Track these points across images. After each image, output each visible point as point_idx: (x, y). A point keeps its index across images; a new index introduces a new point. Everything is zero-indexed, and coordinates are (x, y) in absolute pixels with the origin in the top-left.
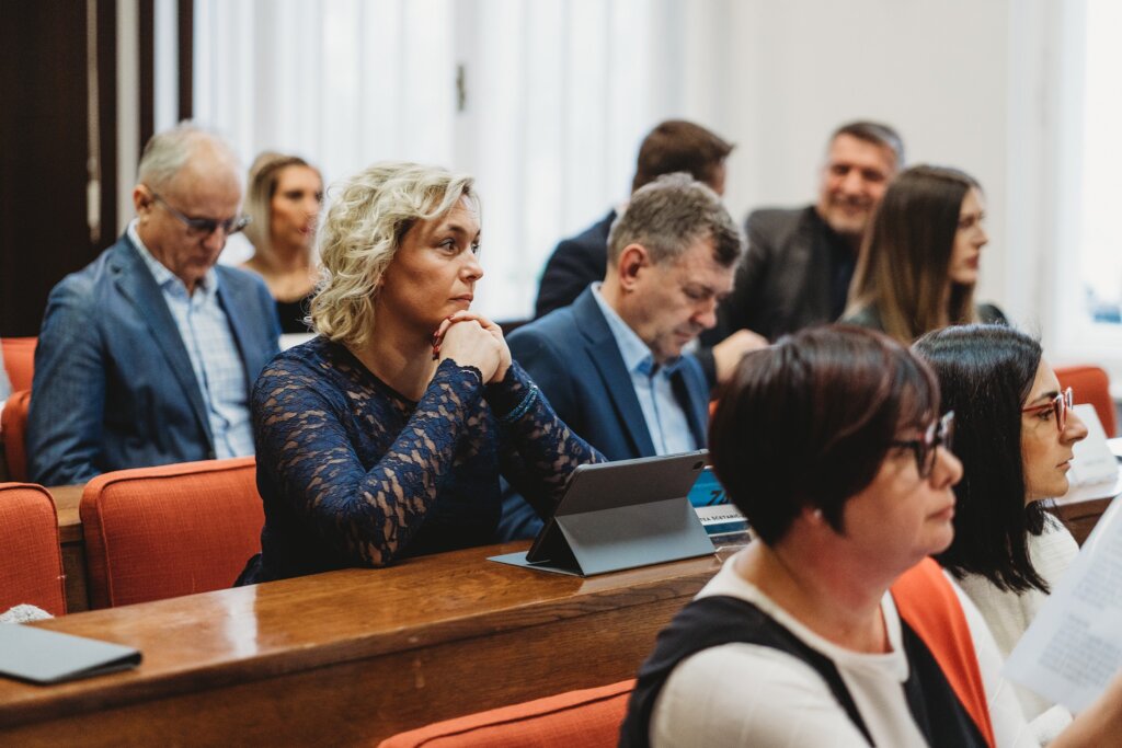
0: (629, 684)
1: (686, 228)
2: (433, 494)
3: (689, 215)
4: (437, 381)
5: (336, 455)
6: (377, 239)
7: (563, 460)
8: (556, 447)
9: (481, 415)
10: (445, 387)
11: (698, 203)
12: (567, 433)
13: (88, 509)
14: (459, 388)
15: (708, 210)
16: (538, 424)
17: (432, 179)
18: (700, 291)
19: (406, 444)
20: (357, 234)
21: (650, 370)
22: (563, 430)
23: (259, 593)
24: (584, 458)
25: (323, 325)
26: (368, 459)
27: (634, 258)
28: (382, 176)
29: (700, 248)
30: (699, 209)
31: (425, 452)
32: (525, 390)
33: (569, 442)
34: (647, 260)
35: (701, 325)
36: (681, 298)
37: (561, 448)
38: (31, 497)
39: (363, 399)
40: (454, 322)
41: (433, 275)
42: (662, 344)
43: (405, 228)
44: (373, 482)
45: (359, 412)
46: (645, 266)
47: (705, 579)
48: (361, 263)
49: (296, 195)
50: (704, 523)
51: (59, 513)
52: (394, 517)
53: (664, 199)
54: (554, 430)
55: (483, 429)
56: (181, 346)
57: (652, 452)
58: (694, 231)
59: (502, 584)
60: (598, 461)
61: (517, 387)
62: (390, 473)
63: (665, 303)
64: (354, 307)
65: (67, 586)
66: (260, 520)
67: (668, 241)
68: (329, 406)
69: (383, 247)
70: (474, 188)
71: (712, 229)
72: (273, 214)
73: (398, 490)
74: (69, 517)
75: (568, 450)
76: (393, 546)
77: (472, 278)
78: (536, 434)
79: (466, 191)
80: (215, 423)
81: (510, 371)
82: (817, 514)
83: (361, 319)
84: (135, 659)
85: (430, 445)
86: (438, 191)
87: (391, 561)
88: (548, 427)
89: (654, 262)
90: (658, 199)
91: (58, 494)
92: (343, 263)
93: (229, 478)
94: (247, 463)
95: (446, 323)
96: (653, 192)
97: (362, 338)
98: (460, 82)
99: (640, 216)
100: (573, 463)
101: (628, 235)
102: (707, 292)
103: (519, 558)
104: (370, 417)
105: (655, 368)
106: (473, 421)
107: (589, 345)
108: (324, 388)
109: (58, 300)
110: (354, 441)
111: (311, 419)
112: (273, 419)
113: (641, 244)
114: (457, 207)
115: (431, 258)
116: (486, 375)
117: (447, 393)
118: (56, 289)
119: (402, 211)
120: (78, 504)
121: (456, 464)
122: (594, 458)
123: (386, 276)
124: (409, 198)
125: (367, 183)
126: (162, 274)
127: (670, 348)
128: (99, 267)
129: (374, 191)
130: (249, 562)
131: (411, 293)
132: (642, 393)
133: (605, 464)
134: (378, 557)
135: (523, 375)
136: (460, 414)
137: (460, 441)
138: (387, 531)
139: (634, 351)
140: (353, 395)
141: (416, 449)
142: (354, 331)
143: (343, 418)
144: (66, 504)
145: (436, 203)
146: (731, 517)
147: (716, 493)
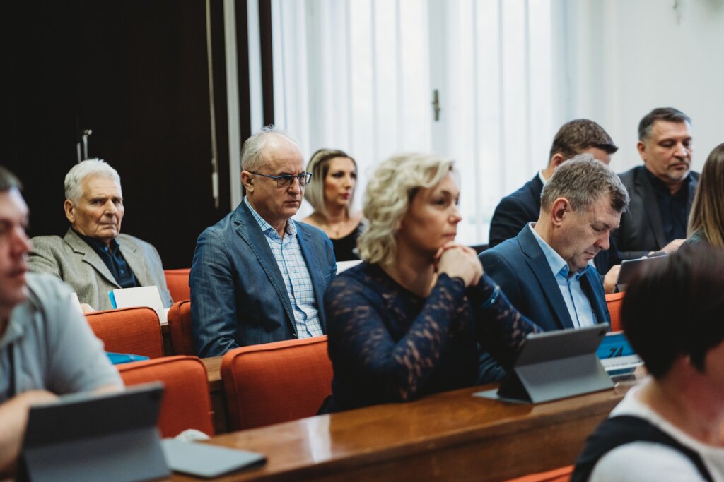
0: (569, 469)
1: (595, 187)
2: (437, 355)
3: (595, 180)
4: (437, 286)
5: (377, 333)
6: (397, 200)
7: (516, 333)
8: (512, 324)
9: (465, 305)
10: (442, 289)
11: (600, 172)
12: (518, 315)
13: (225, 370)
14: (451, 291)
15: (607, 176)
16: (500, 310)
17: (429, 162)
18: (601, 226)
19: (419, 326)
20: (384, 198)
21: (568, 274)
22: (516, 313)
23: (332, 420)
24: (531, 330)
25: (365, 254)
26: (397, 335)
27: (561, 206)
28: (399, 160)
29: (603, 201)
30: (602, 176)
31: (432, 330)
32: (492, 289)
33: (520, 321)
34: (569, 207)
35: (601, 248)
36: (589, 231)
37: (515, 325)
38: (192, 365)
39: (391, 298)
40: (446, 250)
41: (432, 221)
42: (577, 259)
43: (414, 193)
44: (400, 349)
45: (389, 306)
46: (568, 211)
47: (616, 403)
48: (387, 216)
49: (340, 174)
50: (607, 369)
51: (209, 373)
52: (414, 370)
53: (580, 170)
54: (510, 314)
55: (467, 314)
56: (277, 269)
57: (571, 325)
58: (599, 189)
59: (483, 410)
60: (538, 332)
61: (487, 288)
62: (411, 343)
63: (581, 234)
64: (384, 242)
65: (215, 419)
66: (330, 373)
67: (583, 195)
68: (371, 303)
69: (401, 205)
70: (456, 166)
71: (611, 188)
72: (326, 186)
73: (416, 354)
74: (214, 376)
75: (520, 326)
76: (414, 388)
77: (455, 222)
78: (500, 317)
79: (450, 168)
80: (297, 316)
81: (482, 279)
82: (687, 360)
83: (388, 250)
84: (262, 463)
85: (435, 326)
86: (433, 170)
87: (413, 398)
88: (506, 313)
89: (574, 209)
90: (577, 169)
91: (208, 362)
92: (376, 216)
93: (310, 349)
94: (320, 340)
95: (441, 250)
96: (573, 165)
97: (390, 261)
98: (436, 102)
99: (564, 180)
100: (523, 334)
101: (556, 192)
102: (607, 226)
103: (492, 394)
104: (397, 310)
105: (570, 274)
106: (460, 310)
107: (528, 260)
108: (367, 292)
109: (202, 242)
110: (387, 325)
111: (361, 312)
112: (337, 313)
113: (566, 197)
114: (445, 178)
115: (432, 211)
116: (467, 281)
117: (443, 293)
118: (201, 235)
119: (411, 183)
120: (219, 367)
121: (451, 336)
122: (535, 330)
123: (403, 223)
124: (416, 174)
125: (390, 166)
126: (265, 226)
127: (581, 262)
128: (226, 222)
129: (393, 172)
130: (325, 401)
131: (419, 232)
132: (563, 289)
133: (543, 334)
134: (405, 396)
135: (489, 280)
136: (452, 306)
137: (452, 322)
138: (411, 379)
139: (557, 263)
140: (386, 296)
141: (426, 329)
142: (385, 257)
143: (380, 309)
144: (212, 368)
145: (433, 176)
146: (624, 364)
147: (614, 350)
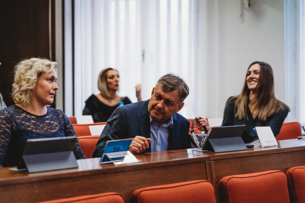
17: (47, 63)
41: (46, 87)
43: (40, 74)
77: (55, 89)
79: (56, 67)
86: (49, 66)
115: (46, 83)
119: (41, 70)
125: (30, 63)
129: (32, 65)
146: (120, 155)
147: (115, 148)
